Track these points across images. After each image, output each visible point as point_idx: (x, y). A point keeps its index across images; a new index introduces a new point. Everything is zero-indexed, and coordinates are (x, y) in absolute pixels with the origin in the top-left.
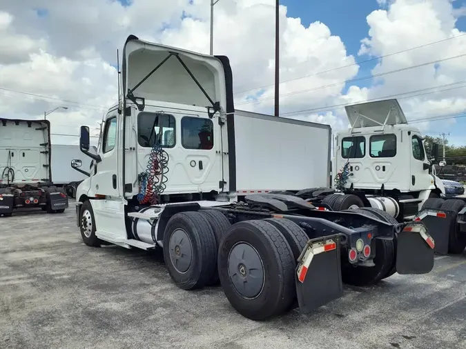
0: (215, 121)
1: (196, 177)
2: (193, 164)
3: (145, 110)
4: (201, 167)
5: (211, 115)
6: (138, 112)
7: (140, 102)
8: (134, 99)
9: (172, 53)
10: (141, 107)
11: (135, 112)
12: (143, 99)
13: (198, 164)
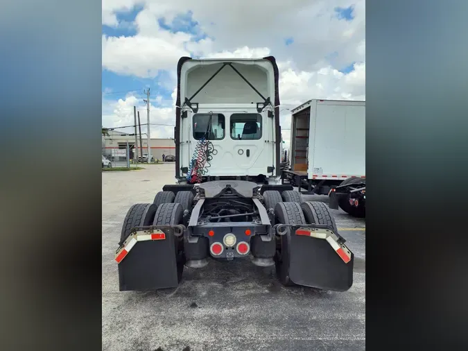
0: (264, 114)
1: (244, 163)
2: (241, 152)
3: (198, 112)
4: (248, 155)
5: (260, 110)
6: (193, 114)
7: (195, 107)
8: (190, 105)
9: (225, 64)
10: (195, 110)
11: (191, 115)
12: (197, 104)
13: (245, 152)
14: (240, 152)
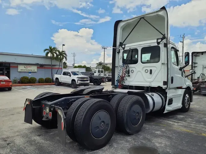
0: (162, 46)
1: (148, 78)
3: (125, 49)
4: (151, 73)
5: (158, 43)
7: (124, 46)
9: (141, 18)
11: (122, 51)
13: (149, 71)
14: (146, 71)
